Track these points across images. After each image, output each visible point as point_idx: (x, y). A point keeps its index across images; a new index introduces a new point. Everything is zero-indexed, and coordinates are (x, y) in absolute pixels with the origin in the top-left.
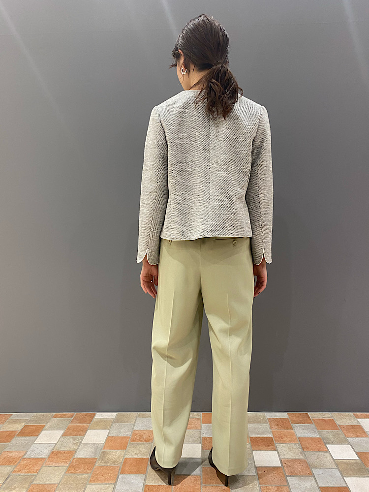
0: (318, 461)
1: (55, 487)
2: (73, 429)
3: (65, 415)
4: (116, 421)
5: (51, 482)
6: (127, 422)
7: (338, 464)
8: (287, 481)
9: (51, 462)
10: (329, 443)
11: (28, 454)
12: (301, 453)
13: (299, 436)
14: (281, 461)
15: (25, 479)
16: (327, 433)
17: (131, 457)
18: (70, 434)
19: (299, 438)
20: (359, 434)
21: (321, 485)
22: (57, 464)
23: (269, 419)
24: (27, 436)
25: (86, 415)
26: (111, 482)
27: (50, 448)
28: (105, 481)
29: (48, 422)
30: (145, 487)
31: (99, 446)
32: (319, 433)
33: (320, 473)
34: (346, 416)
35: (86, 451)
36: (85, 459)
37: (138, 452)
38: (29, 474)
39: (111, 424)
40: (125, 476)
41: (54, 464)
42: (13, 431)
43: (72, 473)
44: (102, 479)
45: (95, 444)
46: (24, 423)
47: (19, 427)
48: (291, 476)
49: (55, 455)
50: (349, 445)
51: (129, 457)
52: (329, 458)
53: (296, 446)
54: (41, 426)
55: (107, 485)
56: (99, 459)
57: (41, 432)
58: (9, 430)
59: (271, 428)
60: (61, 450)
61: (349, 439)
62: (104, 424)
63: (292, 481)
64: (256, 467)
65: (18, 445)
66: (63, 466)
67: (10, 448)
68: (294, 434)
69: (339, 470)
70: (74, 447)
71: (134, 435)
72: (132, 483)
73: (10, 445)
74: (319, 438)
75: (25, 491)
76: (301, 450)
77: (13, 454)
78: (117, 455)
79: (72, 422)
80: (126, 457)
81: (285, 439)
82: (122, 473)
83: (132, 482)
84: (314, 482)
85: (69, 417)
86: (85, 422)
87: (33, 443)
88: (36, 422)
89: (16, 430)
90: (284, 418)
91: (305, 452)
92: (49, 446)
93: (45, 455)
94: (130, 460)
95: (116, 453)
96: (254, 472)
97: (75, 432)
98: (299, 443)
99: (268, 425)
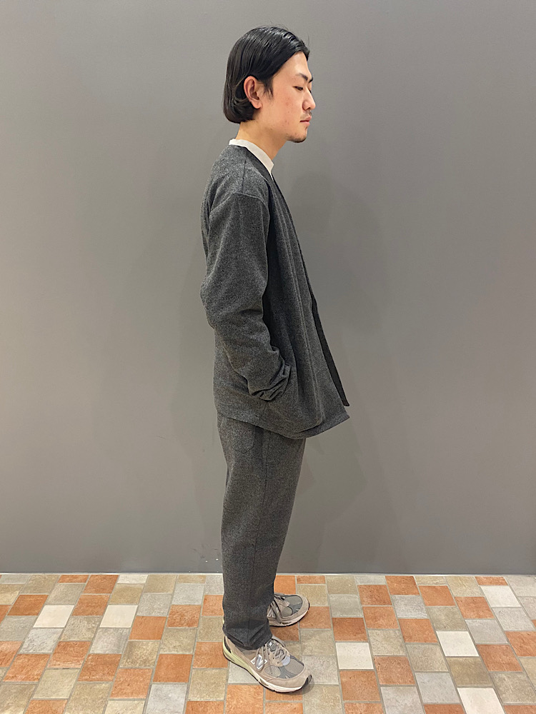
0: (423, 659)
1: (64, 705)
2: (88, 603)
3: (76, 577)
4: (148, 588)
5: (58, 695)
6: (163, 591)
7: (451, 663)
8: (380, 694)
9: (57, 661)
10: (440, 629)
11: (24, 647)
12: (401, 646)
13: (401, 615)
14: (373, 660)
15: (22, 691)
16: (439, 612)
17: (168, 652)
18: (84, 613)
19: (400, 620)
20: (481, 614)
21: (427, 700)
22: (67, 665)
23: (360, 587)
24: (22, 614)
25: (105, 577)
26: (142, 697)
27: (55, 637)
28: (132, 693)
29: (52, 589)
30: (188, 706)
31: (124, 634)
32: (428, 612)
33: (426, 681)
34: (466, 581)
35: (106, 642)
36: (104, 655)
37: (178, 644)
38: (27, 682)
39: (139, 595)
40: (160, 686)
41: (62, 664)
42: (2, 606)
43: (86, 680)
44: (128, 691)
45: (118, 628)
46: (18, 592)
47: (10, 599)
48: (386, 686)
49: (63, 647)
50: (467, 633)
51: (166, 653)
52: (439, 654)
53: (394, 633)
54: (42, 596)
55: (136, 702)
56: (124, 656)
57: (43, 607)
59: (362, 601)
60: (71, 639)
61: (468, 622)
62: (131, 596)
63: (388, 693)
64: (339, 671)
65: (9, 630)
66: (73, 669)
68: (393, 613)
69: (452, 675)
70: (89, 635)
71: (172, 613)
72: (170, 698)
74: (427, 620)
75: (22, 712)
76: (401, 640)
77: (4, 647)
78: (148, 648)
79: (86, 590)
80: (161, 652)
81: (381, 622)
82: (156, 680)
83: (170, 695)
84: (416, 696)
85: (81, 582)
86: (103, 590)
87: (31, 628)
88: (34, 590)
89: (8, 603)
90: (380, 584)
91: (407, 644)
92: (54, 633)
93: (49, 648)
94: (167, 658)
95: (147, 645)
96: (336, 679)
97: (90, 609)
98: (399, 628)
99: (358, 596)
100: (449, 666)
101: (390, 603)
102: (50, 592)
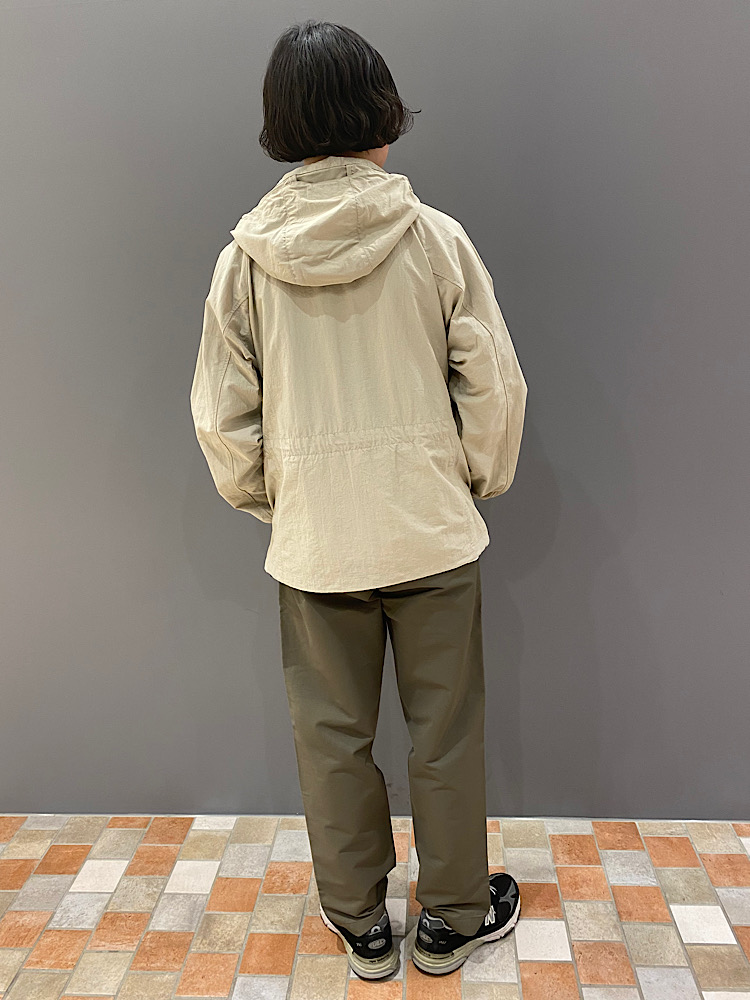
0: (649, 946)
2: (148, 858)
3: (133, 820)
4: (237, 837)
5: (100, 990)
6: (258, 841)
7: (693, 953)
9: (101, 940)
10: (675, 902)
11: (56, 919)
12: (615, 927)
13: (614, 881)
14: (572, 947)
15: (49, 983)
16: (675, 876)
17: (262, 931)
18: (142, 871)
19: (613, 888)
20: (741, 879)
22: (114, 947)
23: (553, 837)
24: (55, 873)
25: (174, 821)
26: (221, 995)
27: (100, 906)
29: (99, 837)
31: (198, 903)
32: (657, 875)
33: (652, 979)
34: (718, 830)
35: (172, 914)
36: (169, 933)
37: (277, 919)
38: (58, 971)
39: (224, 846)
40: (249, 979)
41: (107, 945)
42: (27, 860)
43: (142, 968)
44: (202, 986)
45: (191, 895)
46: (49, 841)
47: (37, 850)
48: (590, 986)
49: (110, 920)
50: (719, 907)
51: (259, 931)
52: (674, 939)
53: (605, 907)
54: (83, 847)
56: (198, 935)
57: (84, 862)
58: (20, 857)
59: (555, 859)
60: (122, 910)
61: (720, 891)
62: (211, 847)
64: (519, 962)
65: (35, 895)
66: (123, 952)
67: (21, 905)
68: (603, 877)
69: (693, 972)
70: (148, 903)
71: (270, 873)
72: (262, 998)
73: (21, 895)
74: (656, 888)
76: (615, 918)
77: (27, 919)
78: (233, 925)
79: (146, 839)
80: (252, 930)
81: (582, 891)
82: (244, 969)
83: (263, 994)
85: (140, 826)
86: (171, 839)
87: (67, 892)
88: (73, 838)
89: (34, 857)
90: (584, 833)
91: (625, 923)
92: (98, 900)
93: (89, 921)
94: (260, 939)
95: (232, 919)
96: (514, 974)
97: (152, 866)
98: (613, 900)
99: (549, 851)
100: (690, 959)
101: (598, 862)
102: (95, 842)
